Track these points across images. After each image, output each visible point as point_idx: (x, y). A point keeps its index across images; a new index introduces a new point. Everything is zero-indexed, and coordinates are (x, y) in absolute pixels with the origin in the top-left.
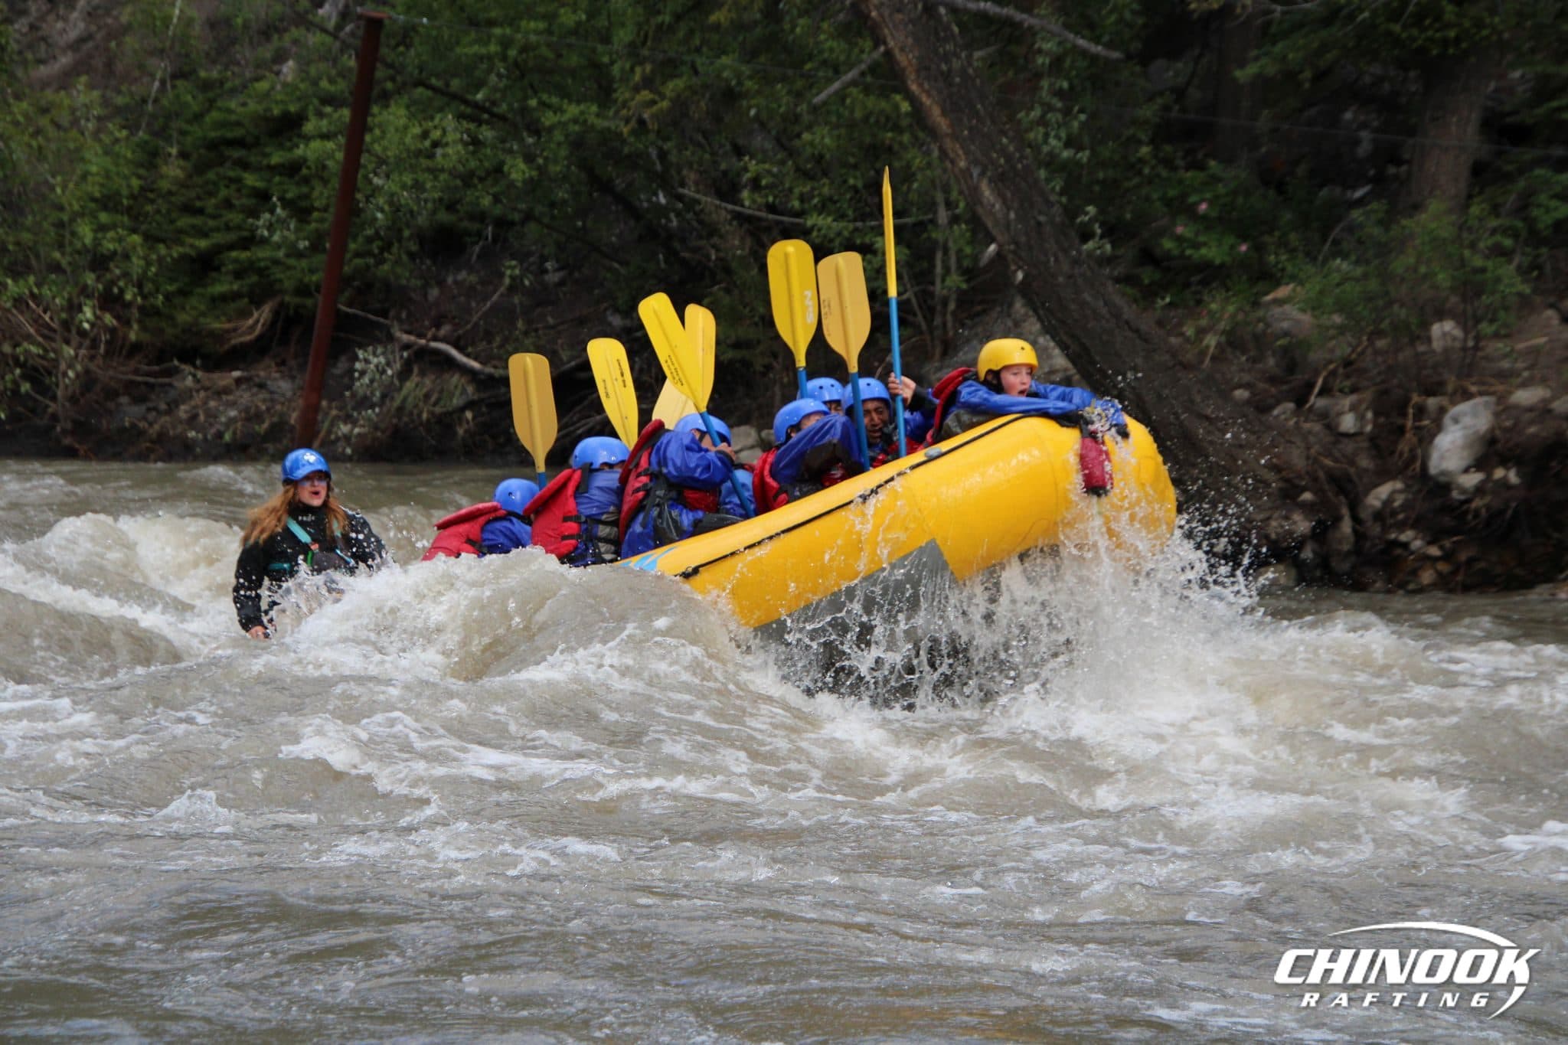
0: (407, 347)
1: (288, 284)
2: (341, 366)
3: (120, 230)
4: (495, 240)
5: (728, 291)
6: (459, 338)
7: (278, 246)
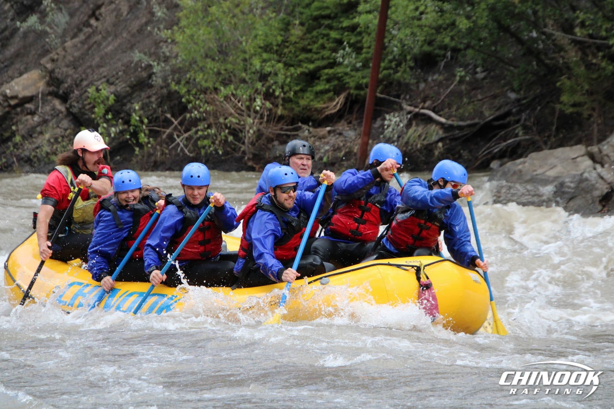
0: (409, 112)
1: (352, 84)
2: (378, 123)
3: (273, 62)
4: (452, 58)
5: (569, 78)
6: (435, 107)
7: (347, 66)
